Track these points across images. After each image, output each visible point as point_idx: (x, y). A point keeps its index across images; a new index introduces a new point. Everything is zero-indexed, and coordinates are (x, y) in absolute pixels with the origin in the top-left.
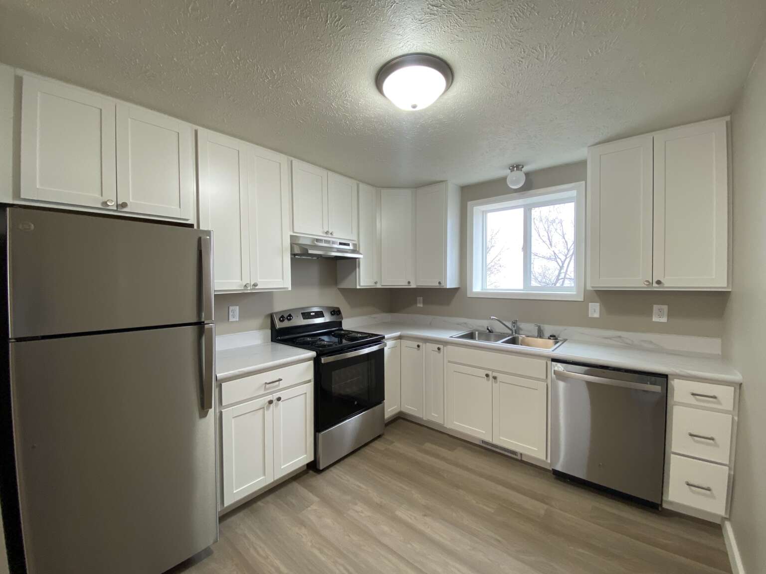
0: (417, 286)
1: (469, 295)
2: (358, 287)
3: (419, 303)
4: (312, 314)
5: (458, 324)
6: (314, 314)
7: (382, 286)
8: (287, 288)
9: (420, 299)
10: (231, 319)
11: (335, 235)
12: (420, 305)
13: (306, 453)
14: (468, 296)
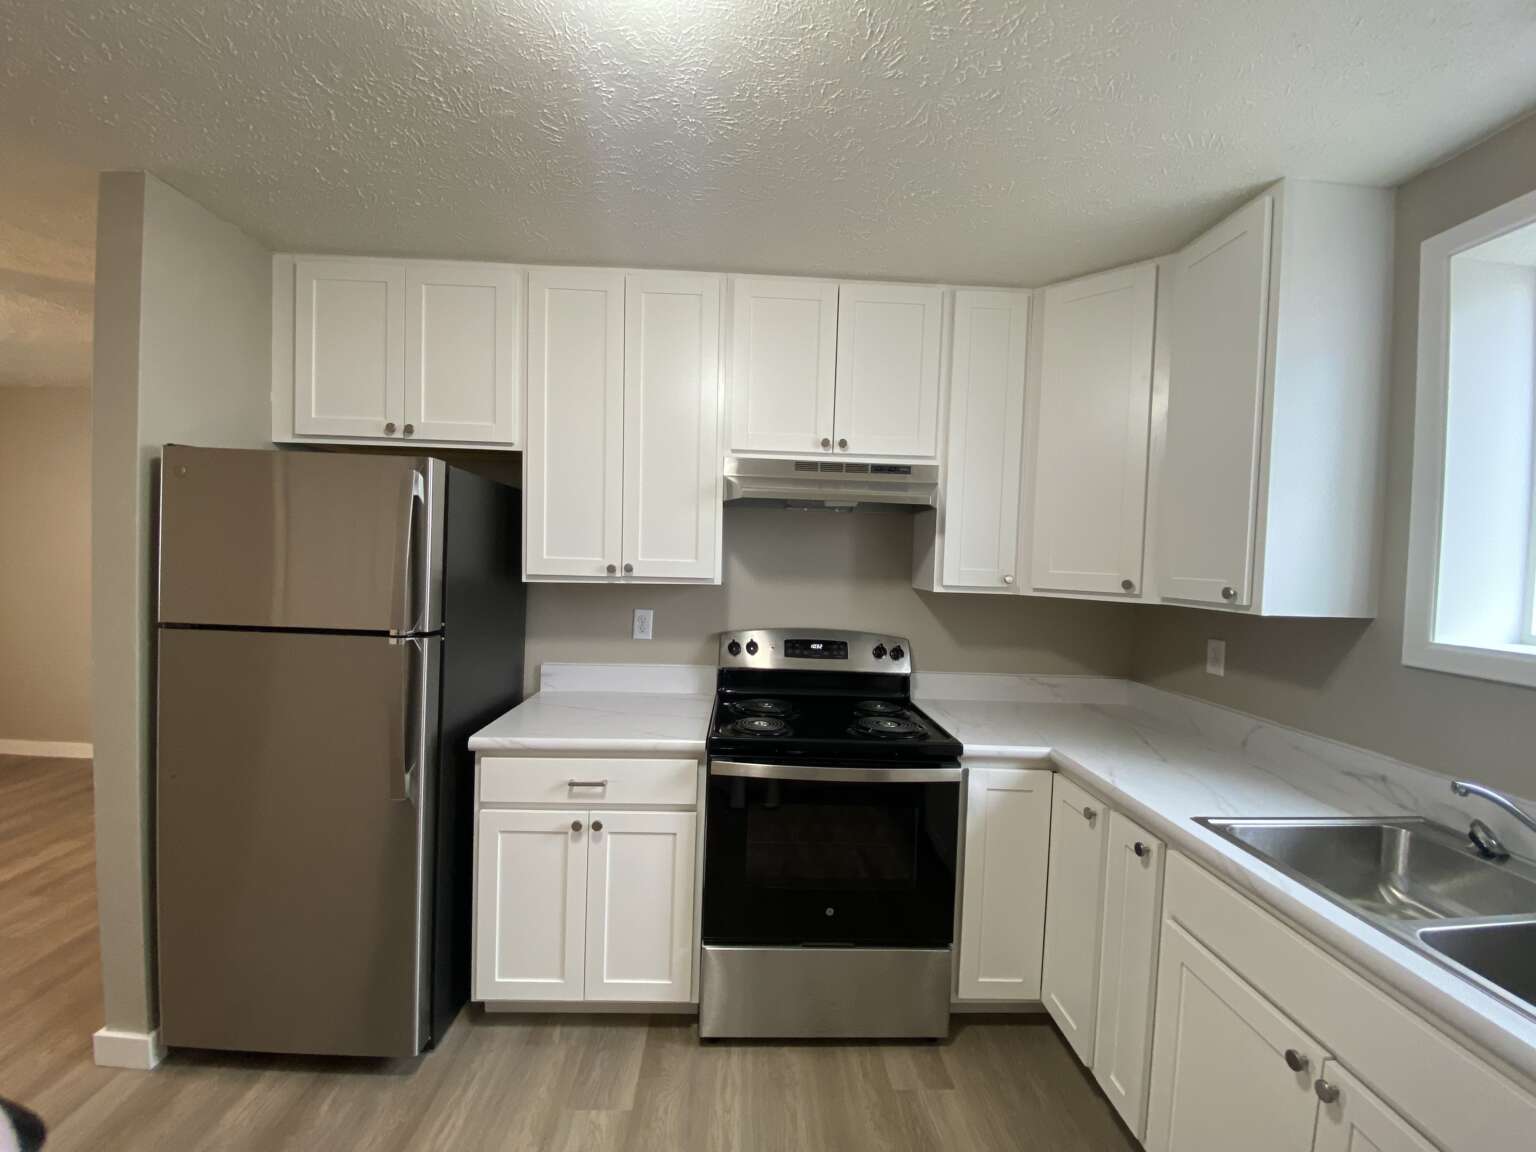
0: (1164, 599)
1: (1409, 658)
2: (937, 589)
3: (1216, 661)
4: (814, 646)
5: (1349, 774)
6: (820, 647)
7: (1036, 590)
8: (712, 580)
9: (1217, 647)
10: (638, 635)
11: (852, 448)
12: (1217, 670)
13: (670, 977)
14: (1406, 660)
